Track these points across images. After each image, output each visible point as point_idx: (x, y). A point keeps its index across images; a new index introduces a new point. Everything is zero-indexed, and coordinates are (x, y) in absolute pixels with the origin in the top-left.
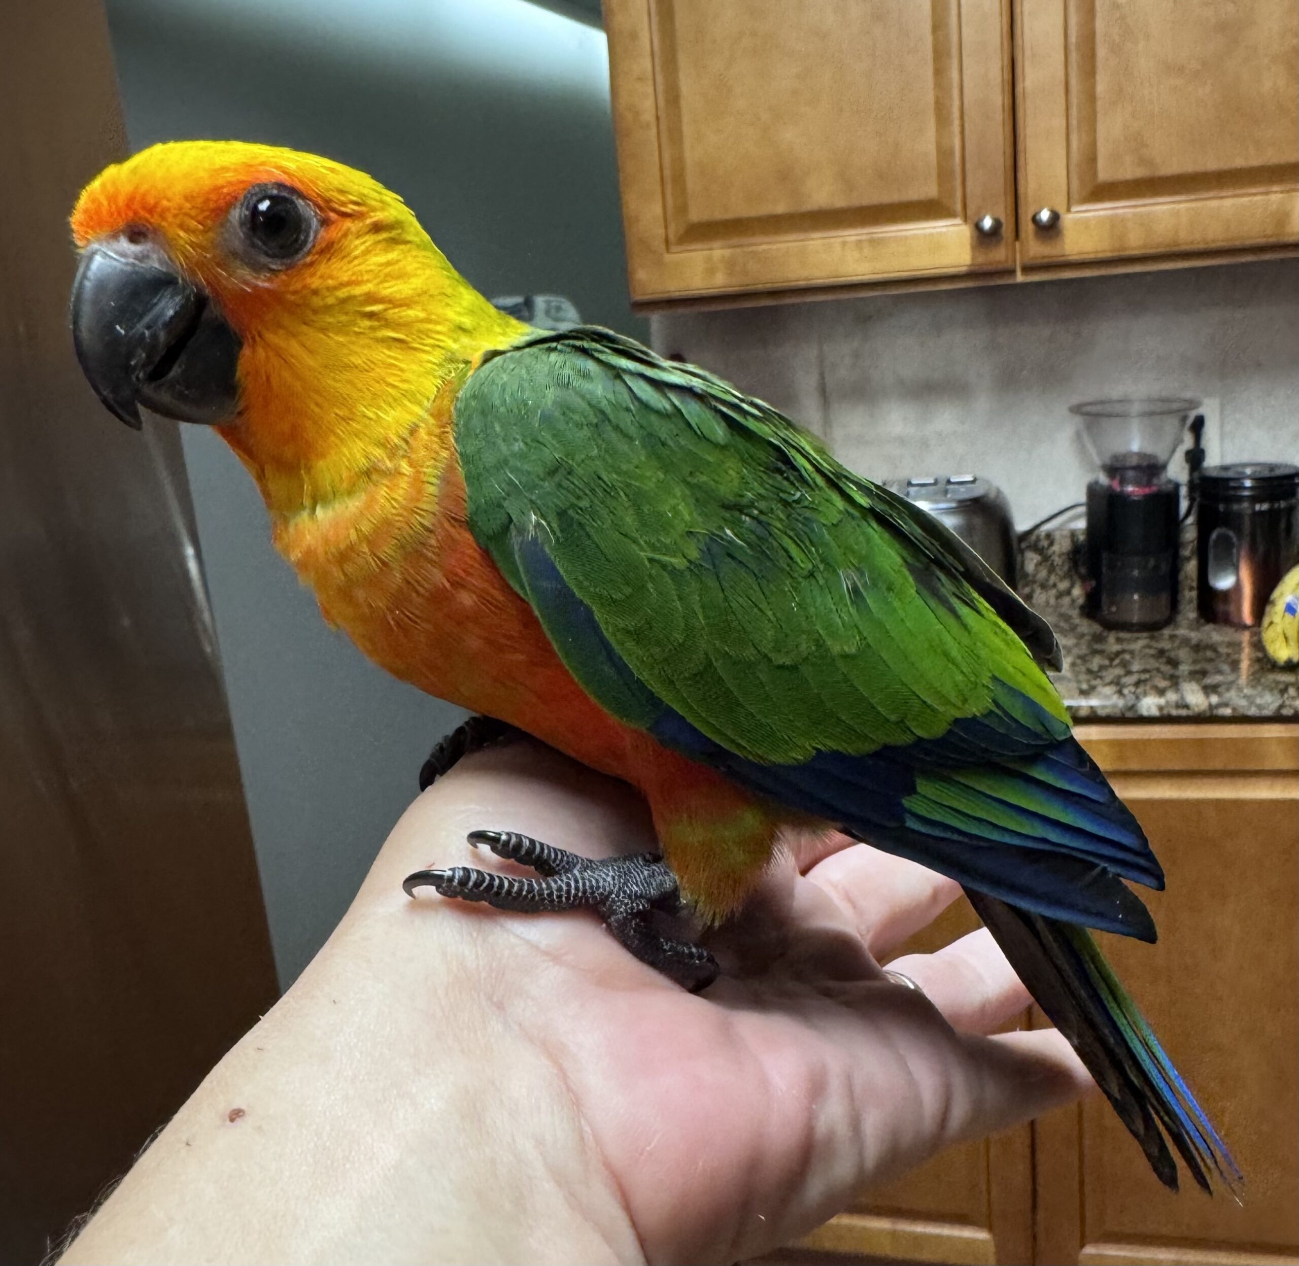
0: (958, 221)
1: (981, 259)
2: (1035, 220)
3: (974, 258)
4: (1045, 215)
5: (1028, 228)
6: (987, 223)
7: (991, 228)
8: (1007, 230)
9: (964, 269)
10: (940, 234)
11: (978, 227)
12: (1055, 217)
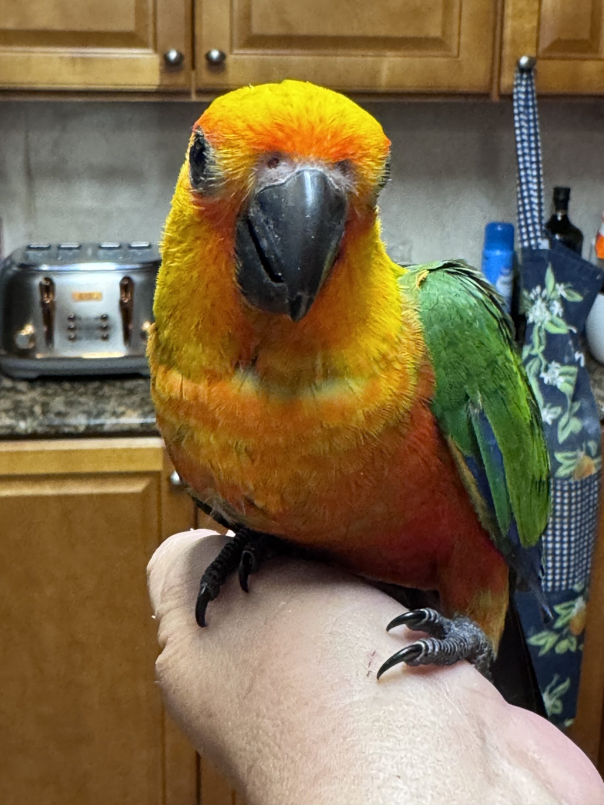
0: (150, 51)
1: (167, 82)
2: (208, 57)
3: (161, 79)
4: (215, 54)
5: (201, 62)
6: (173, 55)
7: (176, 59)
8: (187, 62)
9: (154, 88)
10: (137, 59)
11: (166, 58)
12: (223, 56)
